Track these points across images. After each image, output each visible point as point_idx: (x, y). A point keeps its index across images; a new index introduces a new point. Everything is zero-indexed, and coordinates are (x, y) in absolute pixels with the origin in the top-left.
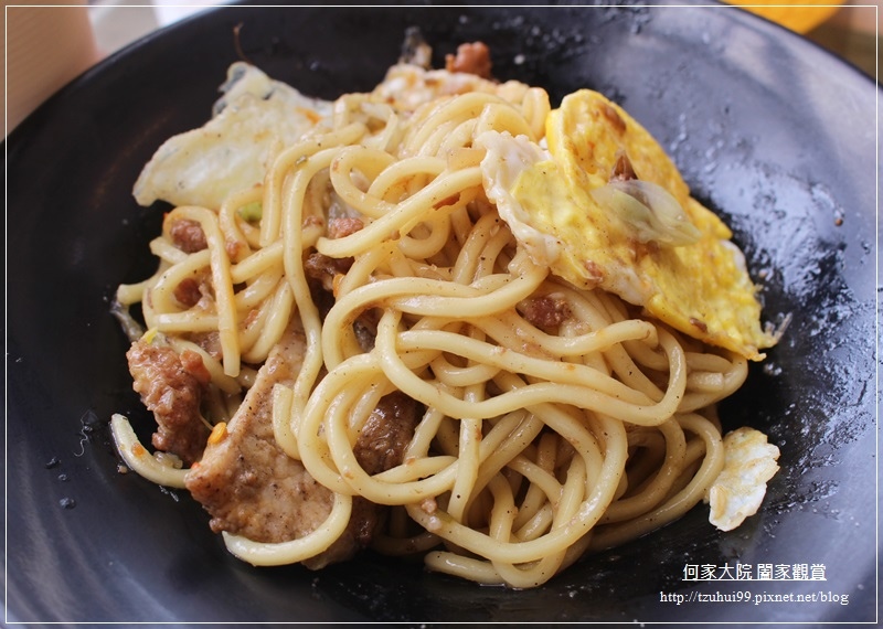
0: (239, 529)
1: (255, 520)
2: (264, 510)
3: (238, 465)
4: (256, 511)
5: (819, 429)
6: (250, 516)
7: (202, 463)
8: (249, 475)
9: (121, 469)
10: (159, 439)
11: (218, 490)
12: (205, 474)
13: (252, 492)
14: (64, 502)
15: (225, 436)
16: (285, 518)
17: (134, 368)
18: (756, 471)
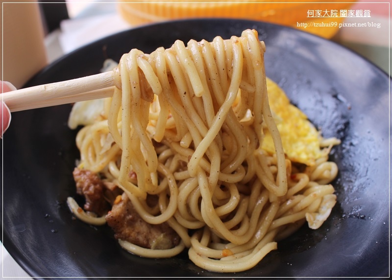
0: (127, 238)
1: (133, 234)
2: (136, 231)
3: (126, 212)
4: (133, 231)
5: (351, 187)
6: (131, 233)
7: (112, 211)
8: (130, 217)
9: (73, 218)
10: (87, 206)
11: (119, 222)
12: (114, 215)
13: (132, 223)
14: (53, 231)
15: (121, 201)
16: (145, 234)
17: (76, 178)
18: (327, 205)
